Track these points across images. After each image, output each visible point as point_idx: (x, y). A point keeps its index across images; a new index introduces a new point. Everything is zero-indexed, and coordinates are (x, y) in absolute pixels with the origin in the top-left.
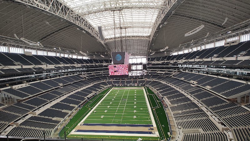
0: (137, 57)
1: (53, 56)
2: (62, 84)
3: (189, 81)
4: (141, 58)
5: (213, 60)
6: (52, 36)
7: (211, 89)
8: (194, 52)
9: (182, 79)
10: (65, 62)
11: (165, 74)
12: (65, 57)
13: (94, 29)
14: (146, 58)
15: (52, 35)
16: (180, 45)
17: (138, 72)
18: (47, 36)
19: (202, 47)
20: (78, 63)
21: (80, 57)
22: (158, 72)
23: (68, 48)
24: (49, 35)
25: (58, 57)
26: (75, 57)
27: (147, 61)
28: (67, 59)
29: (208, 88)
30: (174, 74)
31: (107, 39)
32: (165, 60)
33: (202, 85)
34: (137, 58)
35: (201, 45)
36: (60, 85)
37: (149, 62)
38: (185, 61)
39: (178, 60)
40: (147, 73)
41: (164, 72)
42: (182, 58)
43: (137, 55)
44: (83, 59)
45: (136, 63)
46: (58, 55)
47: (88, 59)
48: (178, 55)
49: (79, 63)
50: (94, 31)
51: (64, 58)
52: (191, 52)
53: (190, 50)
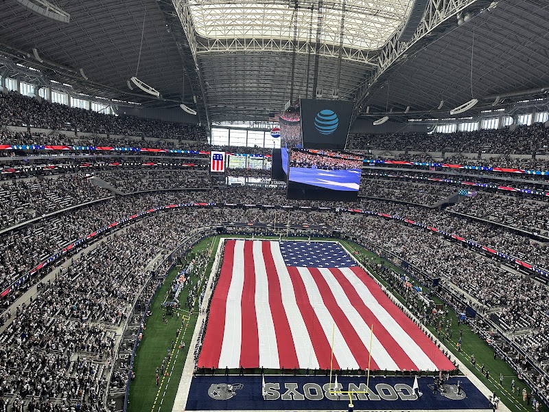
30: (447, 199)
32: (410, 149)
52: (512, 129)
53: (509, 121)
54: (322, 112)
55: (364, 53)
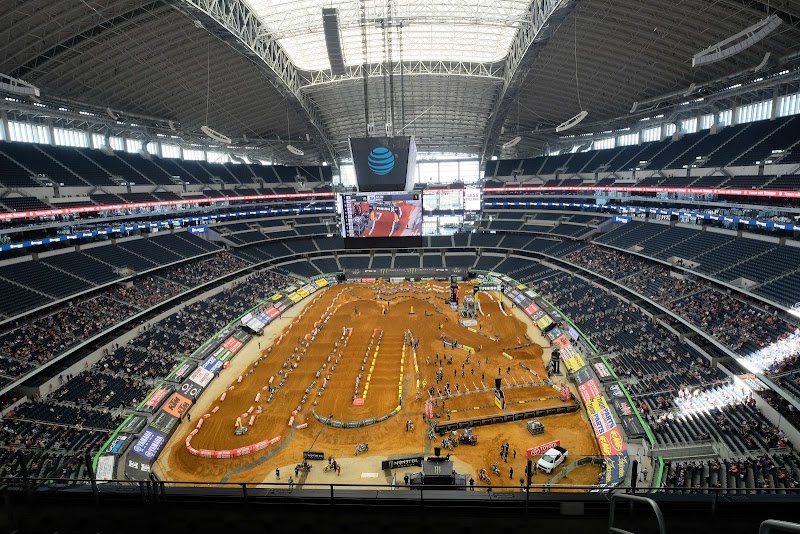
0: (438, 156)
1: (78, 146)
2: (125, 271)
3: (665, 259)
4: (458, 161)
5: (767, 171)
6: (70, 56)
7: (757, 291)
8: (688, 139)
9: (636, 249)
10: (131, 177)
11: (561, 228)
12: (129, 151)
13: (259, 24)
14: (479, 160)
15: (73, 49)
16: (635, 104)
17: (446, 220)
18: (50, 54)
19: (721, 114)
20: (185, 178)
21: (193, 155)
22: (531, 222)
23: (139, 111)
24: (59, 50)
25: (98, 152)
26: (170, 152)
27: (483, 173)
28: (136, 159)
29: (745, 285)
30: (598, 228)
31: (315, 74)
32: (561, 172)
33: (718, 276)
34: (439, 161)
35: (715, 109)
36: (119, 276)
37: (491, 178)
38: (648, 174)
39: (616, 173)
40: (484, 224)
41: (557, 223)
42: (635, 164)
43: (442, 149)
44: (204, 163)
45: (434, 181)
46: (98, 142)
47: (229, 165)
48: (618, 149)
49: (193, 182)
50: (258, 37)
51: (123, 154)
52: (675, 139)
53: (671, 130)
54: (376, 151)
55: (487, 66)
